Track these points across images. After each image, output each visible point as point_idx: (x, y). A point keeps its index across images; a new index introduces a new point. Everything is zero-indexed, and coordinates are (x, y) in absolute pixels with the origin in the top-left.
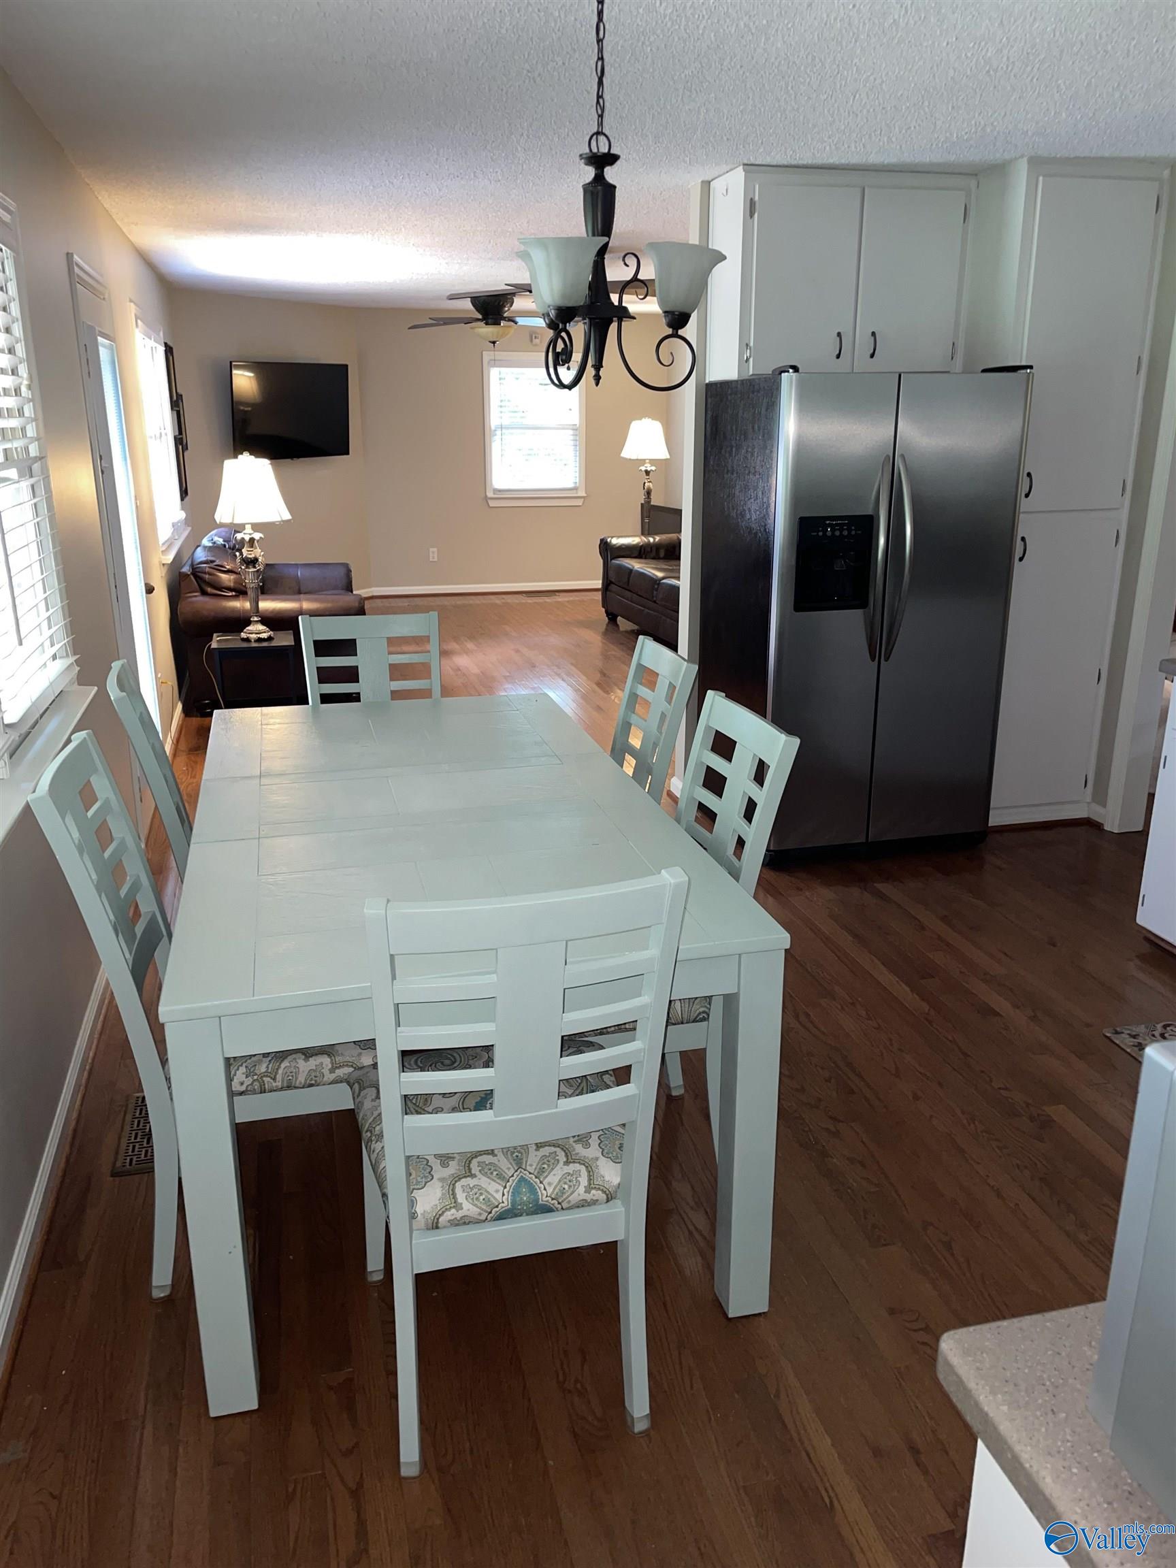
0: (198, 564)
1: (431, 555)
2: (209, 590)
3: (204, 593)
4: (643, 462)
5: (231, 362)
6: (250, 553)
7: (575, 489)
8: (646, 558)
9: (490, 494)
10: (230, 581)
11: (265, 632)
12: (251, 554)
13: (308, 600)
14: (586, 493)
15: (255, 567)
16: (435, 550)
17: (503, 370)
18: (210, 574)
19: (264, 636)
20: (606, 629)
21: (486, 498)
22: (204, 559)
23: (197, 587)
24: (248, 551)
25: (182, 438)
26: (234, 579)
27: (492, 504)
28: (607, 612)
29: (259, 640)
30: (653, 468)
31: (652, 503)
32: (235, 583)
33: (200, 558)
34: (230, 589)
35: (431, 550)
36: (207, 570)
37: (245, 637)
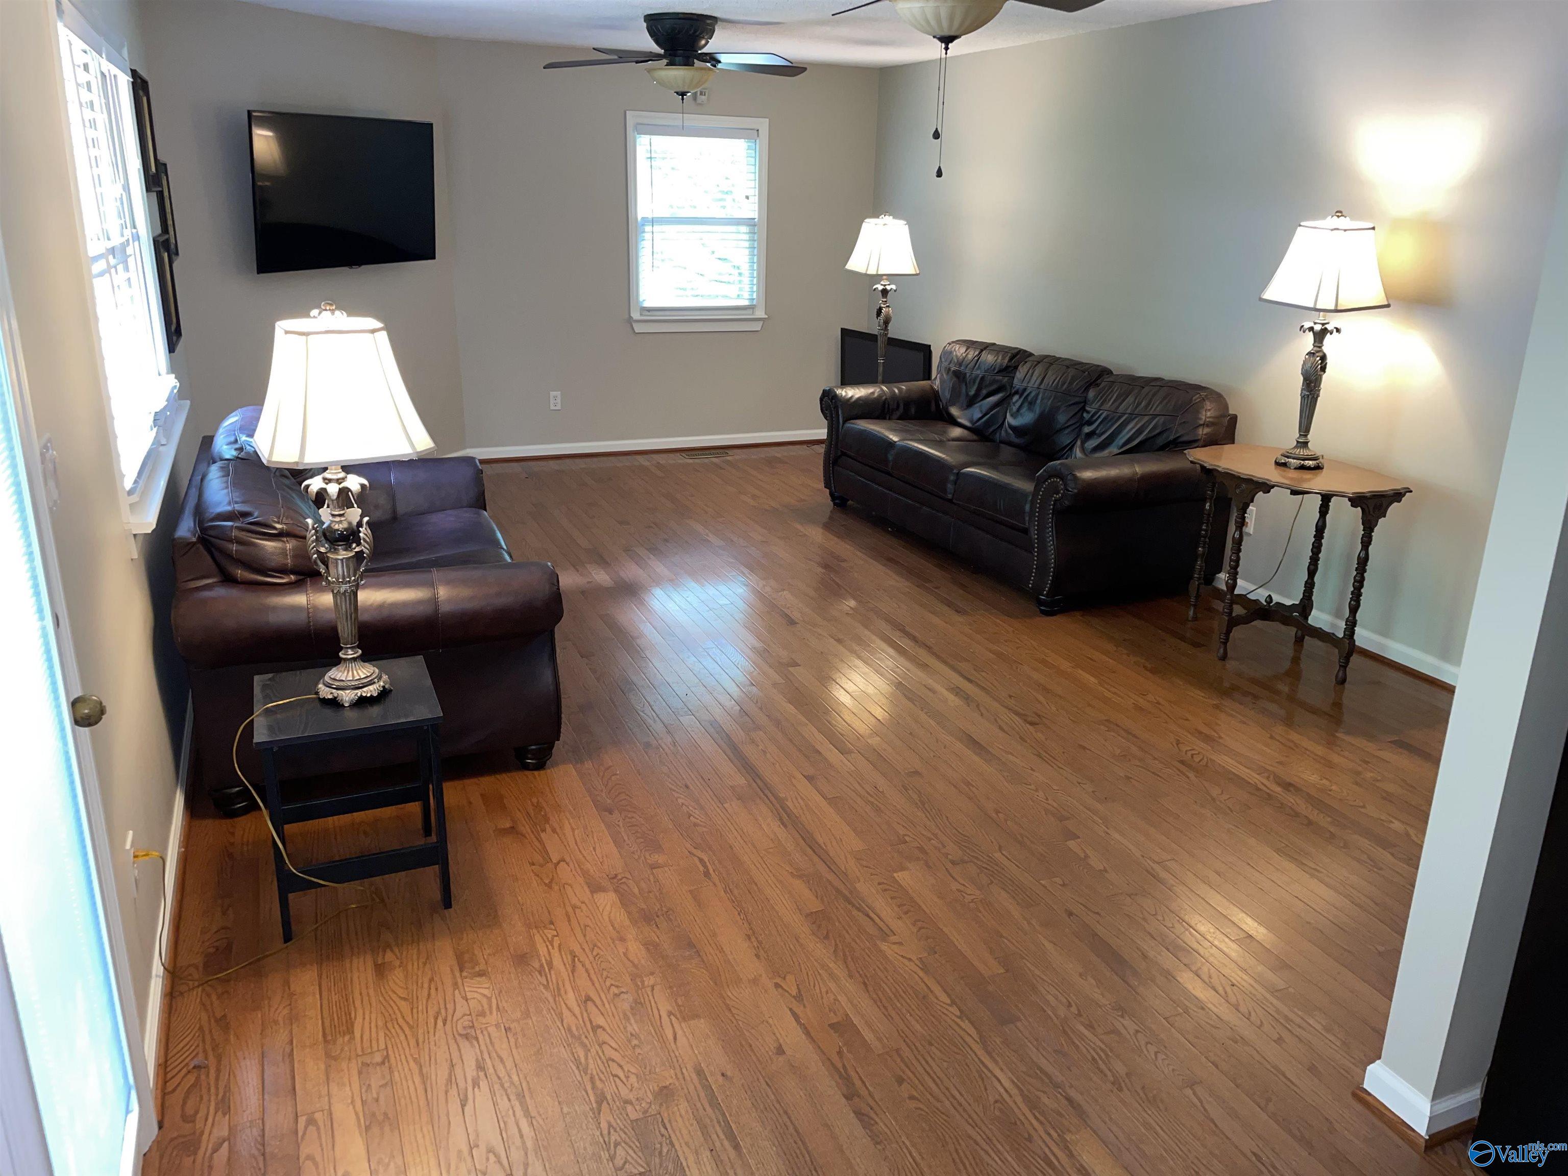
0: (213, 520)
1: (552, 401)
2: (240, 573)
3: (228, 580)
4: (878, 278)
5: (249, 113)
6: (338, 519)
7: (751, 307)
8: (889, 419)
9: (636, 315)
10: (284, 552)
11: (371, 683)
12: (341, 522)
13: (448, 583)
14: (766, 314)
15: (348, 548)
16: (558, 393)
17: (655, 138)
18: (240, 542)
19: (371, 691)
20: (831, 518)
21: (630, 321)
22: (225, 508)
23: (214, 566)
24: (333, 515)
25: (168, 240)
26: (294, 549)
27: (638, 328)
28: (831, 494)
29: (362, 702)
30: (894, 287)
31: (889, 336)
32: (295, 557)
33: (219, 504)
34: (283, 571)
35: (553, 394)
36: (234, 533)
37: (330, 697)
